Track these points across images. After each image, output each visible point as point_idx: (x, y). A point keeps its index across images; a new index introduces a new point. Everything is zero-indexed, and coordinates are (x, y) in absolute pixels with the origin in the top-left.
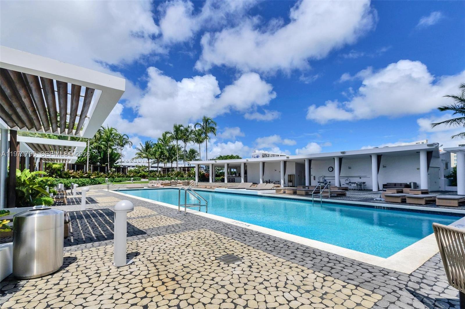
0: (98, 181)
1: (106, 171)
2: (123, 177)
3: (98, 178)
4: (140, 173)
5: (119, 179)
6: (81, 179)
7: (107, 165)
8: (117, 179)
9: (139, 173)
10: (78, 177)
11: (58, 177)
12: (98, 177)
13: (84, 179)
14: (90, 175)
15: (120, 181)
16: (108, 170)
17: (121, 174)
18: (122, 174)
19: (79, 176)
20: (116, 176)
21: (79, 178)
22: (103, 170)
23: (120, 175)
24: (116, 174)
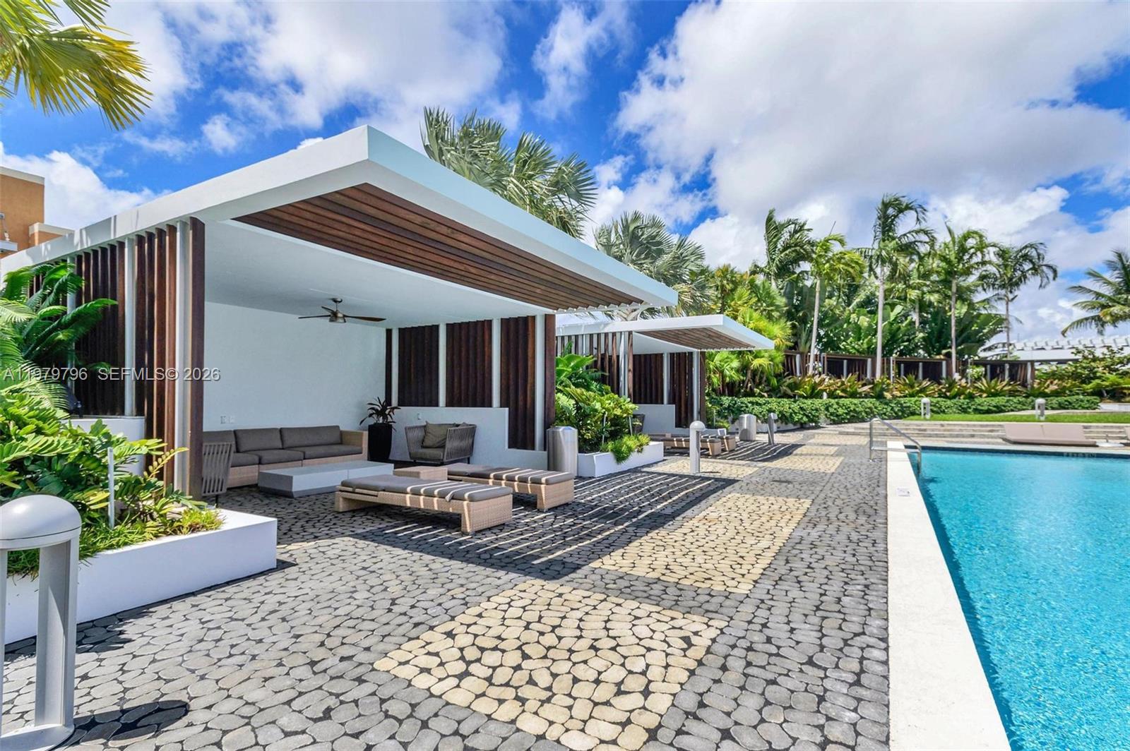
0: (909, 407)
1: (944, 375)
2: (1012, 393)
3: (907, 399)
4: (1098, 381)
5: (994, 403)
6: (847, 401)
7: (948, 355)
8: (984, 401)
9: (1087, 380)
10: (841, 394)
11: (766, 394)
12: (912, 395)
13: (856, 401)
14: (883, 389)
15: (999, 410)
16: (949, 373)
17: (1003, 384)
18: (1009, 384)
19: (843, 391)
20: (982, 391)
21: (842, 397)
22: (932, 371)
23: (999, 388)
24: (983, 384)
